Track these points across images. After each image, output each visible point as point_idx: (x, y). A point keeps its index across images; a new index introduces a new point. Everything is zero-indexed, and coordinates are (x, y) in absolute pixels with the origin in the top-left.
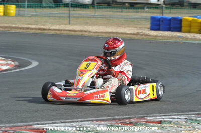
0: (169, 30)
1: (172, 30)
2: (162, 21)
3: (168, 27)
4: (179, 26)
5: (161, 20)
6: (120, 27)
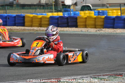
0: (15, 25)
1: (16, 25)
2: (9, 18)
3: (14, 22)
4: (22, 21)
5: (8, 17)
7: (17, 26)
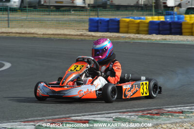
0: (107, 31)
1: (110, 30)
2: (100, 23)
3: (106, 28)
4: (116, 27)
5: (99, 21)
7: (111, 32)
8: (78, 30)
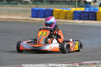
2: (40, 12)
3: (44, 15)
4: (51, 15)
6: (10, 15)
8: (24, 16)
